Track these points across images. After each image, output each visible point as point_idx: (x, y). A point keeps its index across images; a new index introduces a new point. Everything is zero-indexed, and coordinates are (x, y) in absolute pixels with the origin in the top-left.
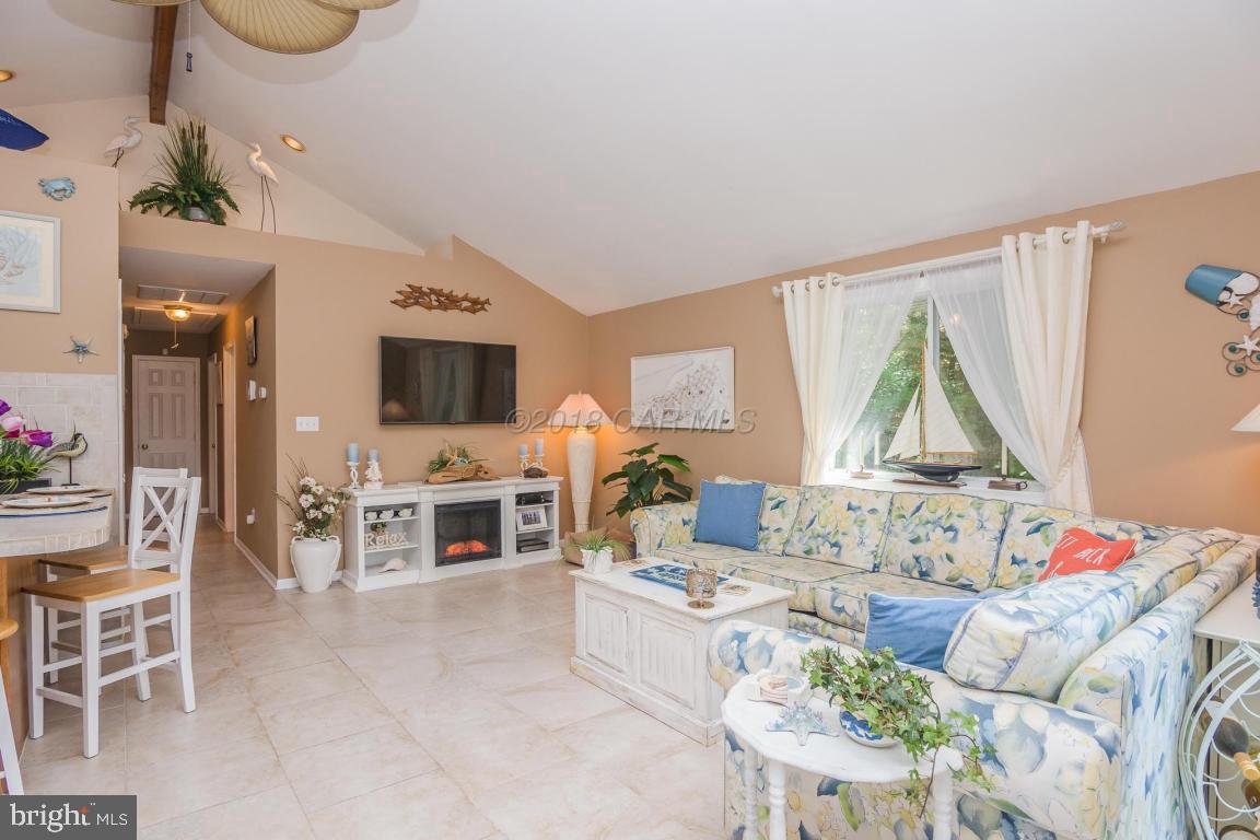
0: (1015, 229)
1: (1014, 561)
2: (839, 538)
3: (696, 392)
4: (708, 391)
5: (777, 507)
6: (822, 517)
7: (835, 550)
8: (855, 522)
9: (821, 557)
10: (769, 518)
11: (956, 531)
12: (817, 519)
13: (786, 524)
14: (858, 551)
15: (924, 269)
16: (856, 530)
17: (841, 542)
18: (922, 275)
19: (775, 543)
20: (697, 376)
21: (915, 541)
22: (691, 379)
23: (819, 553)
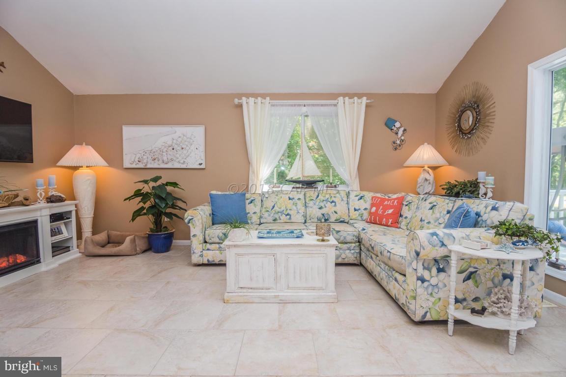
0: (344, 95)
1: (355, 210)
2: (289, 212)
3: (179, 148)
4: (187, 148)
5: (251, 202)
6: (278, 204)
7: (288, 217)
8: (293, 204)
9: (281, 221)
10: (250, 208)
11: (335, 202)
12: (276, 205)
13: (257, 209)
14: (297, 216)
15: (306, 104)
16: (294, 207)
17: (290, 213)
18: (305, 106)
19: (255, 219)
20: (180, 140)
21: (321, 208)
22: (175, 141)
23: (280, 219)
